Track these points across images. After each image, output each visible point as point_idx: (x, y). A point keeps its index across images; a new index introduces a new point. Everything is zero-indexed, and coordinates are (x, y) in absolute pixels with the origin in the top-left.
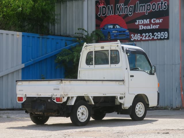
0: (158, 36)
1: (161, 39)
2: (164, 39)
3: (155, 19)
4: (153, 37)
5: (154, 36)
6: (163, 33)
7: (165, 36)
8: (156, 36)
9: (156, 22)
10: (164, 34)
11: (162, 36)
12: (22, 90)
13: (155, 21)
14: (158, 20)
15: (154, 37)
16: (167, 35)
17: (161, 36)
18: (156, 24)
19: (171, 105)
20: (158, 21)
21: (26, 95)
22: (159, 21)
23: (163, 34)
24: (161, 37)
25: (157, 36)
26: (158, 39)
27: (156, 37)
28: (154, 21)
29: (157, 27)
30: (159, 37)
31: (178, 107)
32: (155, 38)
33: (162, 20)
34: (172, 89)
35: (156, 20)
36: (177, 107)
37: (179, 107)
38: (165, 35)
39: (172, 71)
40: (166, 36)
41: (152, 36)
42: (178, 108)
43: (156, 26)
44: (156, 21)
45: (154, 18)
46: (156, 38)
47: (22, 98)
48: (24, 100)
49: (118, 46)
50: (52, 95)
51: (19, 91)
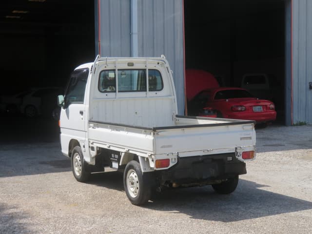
12: (170, 146)
21: (178, 154)
47: (169, 160)
48: (171, 165)
49: (158, 63)
50: (236, 148)
51: (162, 147)
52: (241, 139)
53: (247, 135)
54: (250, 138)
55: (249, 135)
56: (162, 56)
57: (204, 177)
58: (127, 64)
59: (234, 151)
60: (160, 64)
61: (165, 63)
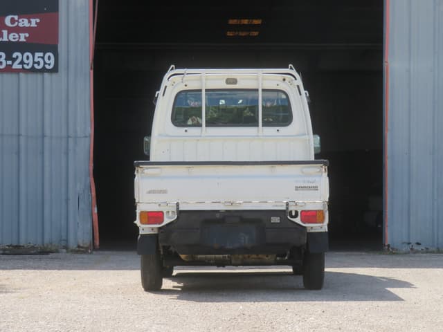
0: (25, 61)
1: (33, 70)
2: (44, 70)
3: (16, 17)
4: (9, 62)
5: (14, 60)
6: (41, 54)
7: (45, 63)
8: (19, 60)
9: (21, 25)
10: (43, 58)
11: (38, 63)
13: (16, 23)
14: (26, 20)
15: (13, 63)
16: (52, 61)
17: (34, 63)
18: (18, 30)
19: (61, 240)
20: (24, 23)
21: (178, 205)
22: (30, 22)
23: (39, 57)
24: (33, 66)
25: (22, 63)
26: (23, 70)
27: (19, 64)
28: (13, 21)
29: (23, 37)
30: (28, 64)
31: (81, 245)
32: (16, 66)
33: (38, 21)
34: (67, 200)
35: (19, 19)
36: (79, 246)
37: (85, 246)
38: (47, 61)
39: (67, 154)
40: (49, 64)
41: (6, 59)
42: (82, 247)
43: (19, 36)
44: (19, 22)
45: (15, 15)
46: (20, 67)
47: (162, 213)
48: (166, 221)
49: (284, 80)
50: (287, 204)
51: (150, 192)
52: (297, 188)
53: (309, 182)
54: (316, 188)
55: (313, 182)
56: (290, 65)
57: (229, 247)
58: (225, 80)
59: (284, 208)
60: (286, 81)
61: (296, 79)
